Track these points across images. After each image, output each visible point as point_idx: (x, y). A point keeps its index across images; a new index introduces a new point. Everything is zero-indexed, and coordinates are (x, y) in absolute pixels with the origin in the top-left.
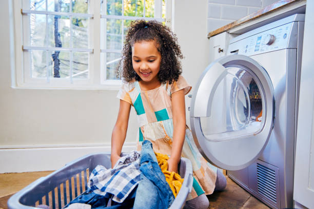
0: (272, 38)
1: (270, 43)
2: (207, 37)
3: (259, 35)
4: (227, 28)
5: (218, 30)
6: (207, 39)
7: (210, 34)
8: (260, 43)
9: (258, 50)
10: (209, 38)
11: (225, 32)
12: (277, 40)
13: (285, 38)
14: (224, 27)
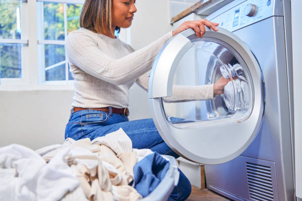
0: (254, 8)
1: (251, 15)
2: (169, 22)
3: (236, 8)
4: (195, 8)
5: (184, 12)
6: (171, 26)
7: (173, 19)
8: (238, 18)
9: (237, 25)
10: (172, 24)
11: (193, 14)
12: (259, 9)
13: (268, 5)
14: (192, 7)
